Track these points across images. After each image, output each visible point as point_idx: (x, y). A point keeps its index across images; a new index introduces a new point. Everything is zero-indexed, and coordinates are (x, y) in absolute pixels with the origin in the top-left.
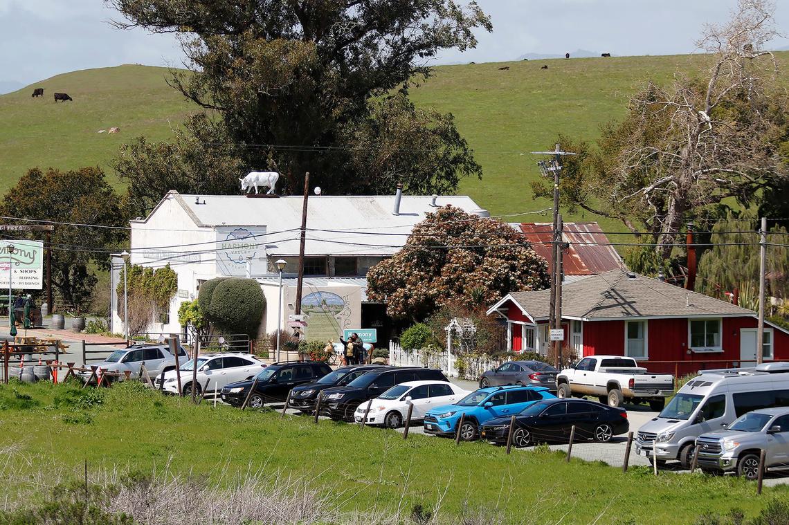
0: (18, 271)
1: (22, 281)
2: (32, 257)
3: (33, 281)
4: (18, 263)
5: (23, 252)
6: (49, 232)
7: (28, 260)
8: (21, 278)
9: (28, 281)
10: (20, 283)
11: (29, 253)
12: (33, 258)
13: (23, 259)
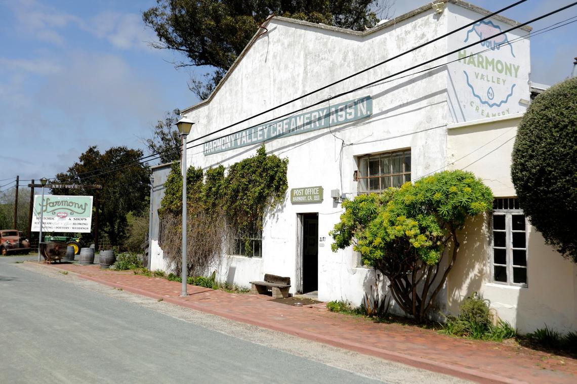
0: (72, 218)
1: (74, 226)
2: (83, 208)
3: (84, 226)
4: (72, 213)
5: (77, 205)
6: (98, 189)
7: (81, 211)
8: (74, 224)
9: (79, 226)
10: (73, 228)
11: (82, 205)
12: (85, 209)
13: (76, 210)
